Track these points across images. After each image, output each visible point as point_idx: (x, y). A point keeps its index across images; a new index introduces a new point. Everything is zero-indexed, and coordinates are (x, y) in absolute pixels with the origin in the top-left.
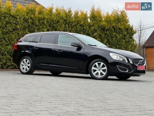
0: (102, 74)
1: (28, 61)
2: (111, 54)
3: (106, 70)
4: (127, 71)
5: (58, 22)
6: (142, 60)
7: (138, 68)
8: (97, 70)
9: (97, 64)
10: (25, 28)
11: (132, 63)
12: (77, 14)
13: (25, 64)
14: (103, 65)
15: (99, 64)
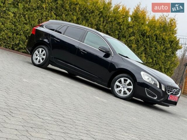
0: (125, 93)
1: (44, 52)
2: (142, 73)
3: (131, 89)
4: (156, 98)
5: (93, 12)
6: (177, 89)
7: (169, 98)
8: (121, 87)
9: (122, 79)
10: (51, 9)
11: (164, 90)
12: (117, 8)
13: (40, 55)
14: (130, 83)
15: (126, 81)
